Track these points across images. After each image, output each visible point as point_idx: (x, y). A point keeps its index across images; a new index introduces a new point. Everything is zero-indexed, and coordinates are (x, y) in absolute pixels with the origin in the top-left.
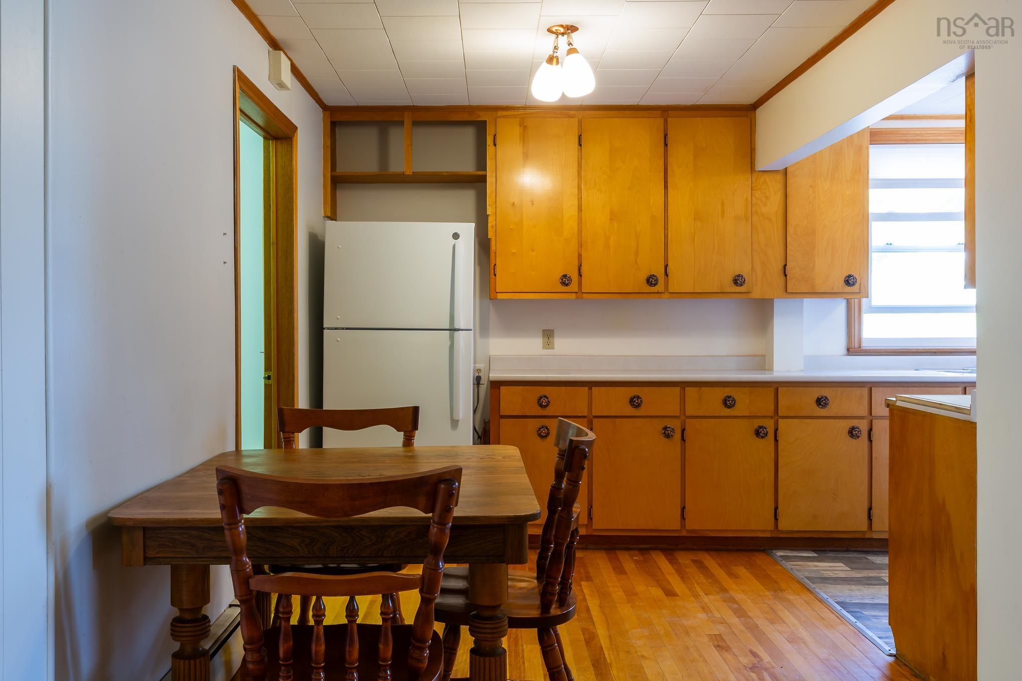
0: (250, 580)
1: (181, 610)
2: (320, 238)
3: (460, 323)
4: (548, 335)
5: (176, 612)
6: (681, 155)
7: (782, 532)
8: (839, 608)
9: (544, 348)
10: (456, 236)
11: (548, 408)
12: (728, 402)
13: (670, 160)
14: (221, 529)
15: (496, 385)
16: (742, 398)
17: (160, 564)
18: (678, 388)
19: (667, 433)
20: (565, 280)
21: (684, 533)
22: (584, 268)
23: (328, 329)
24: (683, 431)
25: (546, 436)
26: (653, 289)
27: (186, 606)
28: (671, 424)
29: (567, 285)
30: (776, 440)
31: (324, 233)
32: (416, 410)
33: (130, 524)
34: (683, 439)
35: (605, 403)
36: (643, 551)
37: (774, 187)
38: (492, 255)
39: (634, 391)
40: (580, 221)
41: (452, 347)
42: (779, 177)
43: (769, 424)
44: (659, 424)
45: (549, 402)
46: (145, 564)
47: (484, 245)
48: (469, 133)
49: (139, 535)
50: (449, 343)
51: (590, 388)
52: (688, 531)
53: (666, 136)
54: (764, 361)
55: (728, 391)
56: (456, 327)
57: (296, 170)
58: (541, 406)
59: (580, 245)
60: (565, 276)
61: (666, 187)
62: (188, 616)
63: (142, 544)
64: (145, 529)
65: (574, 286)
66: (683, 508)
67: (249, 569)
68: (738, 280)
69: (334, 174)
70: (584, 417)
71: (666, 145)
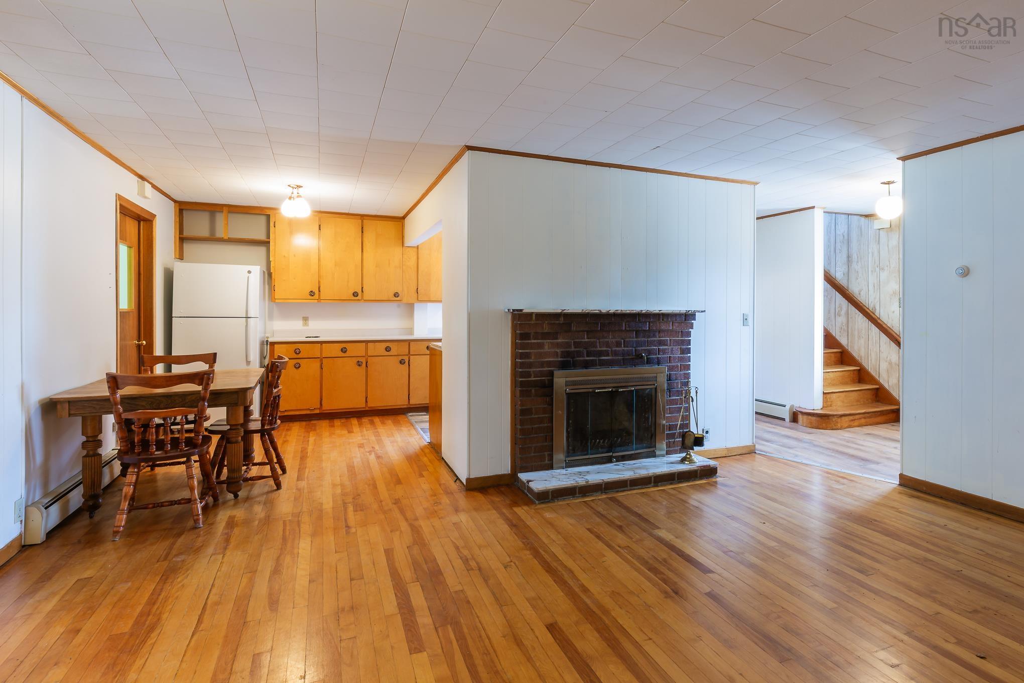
0: (122, 415)
1: (87, 437)
2: (171, 269)
3: (251, 313)
4: (306, 319)
5: (84, 439)
6: (369, 236)
7: (412, 405)
8: (422, 433)
9: (303, 326)
10: (249, 272)
11: (300, 354)
12: (388, 349)
13: (364, 239)
14: (109, 400)
15: (273, 344)
16: (393, 347)
17: (77, 416)
18: (364, 344)
19: (359, 364)
20: (312, 294)
21: (367, 409)
22: (321, 288)
23: (175, 317)
24: (367, 362)
25: (299, 368)
26: (356, 298)
27: (89, 435)
28: (360, 359)
29: (313, 296)
30: (409, 365)
31: (173, 268)
32: (215, 354)
33: (62, 400)
34: (367, 366)
35: (328, 351)
36: (347, 418)
37: (412, 254)
38: (273, 280)
39: (344, 345)
40: (319, 266)
41: (247, 326)
42: (415, 250)
43: (406, 358)
44: (355, 360)
45: (300, 351)
46: (69, 416)
47: (269, 276)
48: (263, 219)
49: (67, 405)
50: (245, 324)
51: (321, 345)
52: (369, 407)
53: (362, 228)
54: (411, 331)
55: (388, 344)
56: (249, 316)
57: (155, 236)
58: (296, 353)
59: (319, 276)
60: (311, 291)
61: (362, 251)
62: (91, 440)
63: (68, 408)
64: (69, 402)
65: (316, 296)
66: (366, 398)
67: (121, 410)
68: (396, 295)
69: (181, 236)
70: (319, 358)
71: (362, 232)
